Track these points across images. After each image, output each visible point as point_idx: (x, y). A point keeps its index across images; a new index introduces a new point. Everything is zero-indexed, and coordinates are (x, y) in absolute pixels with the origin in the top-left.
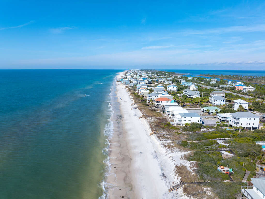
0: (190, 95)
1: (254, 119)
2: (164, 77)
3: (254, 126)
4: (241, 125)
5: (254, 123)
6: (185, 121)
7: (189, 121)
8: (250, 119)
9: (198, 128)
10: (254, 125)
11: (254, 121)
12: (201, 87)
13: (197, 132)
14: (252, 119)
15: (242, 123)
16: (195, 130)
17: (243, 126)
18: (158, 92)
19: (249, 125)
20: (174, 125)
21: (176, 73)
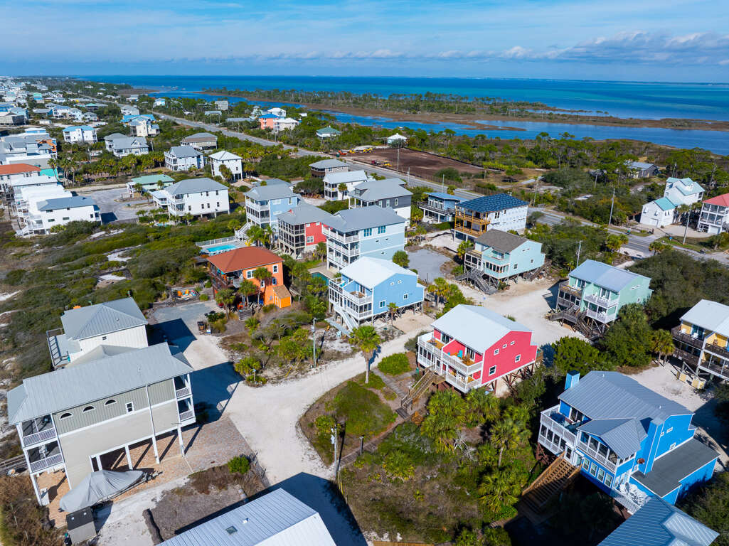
0: (120, 151)
1: (217, 194)
2: (82, 100)
3: (220, 209)
4: (190, 209)
5: (218, 203)
6: (53, 220)
7: (64, 219)
8: (207, 195)
9: (82, 233)
10: (218, 206)
11: (218, 199)
12: (176, 124)
13: (78, 243)
14: (212, 194)
15: (190, 207)
16: (74, 239)
17: (194, 212)
18: (11, 149)
19: (209, 207)
20: (25, 237)
21: (135, 87)
